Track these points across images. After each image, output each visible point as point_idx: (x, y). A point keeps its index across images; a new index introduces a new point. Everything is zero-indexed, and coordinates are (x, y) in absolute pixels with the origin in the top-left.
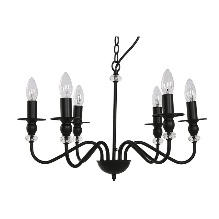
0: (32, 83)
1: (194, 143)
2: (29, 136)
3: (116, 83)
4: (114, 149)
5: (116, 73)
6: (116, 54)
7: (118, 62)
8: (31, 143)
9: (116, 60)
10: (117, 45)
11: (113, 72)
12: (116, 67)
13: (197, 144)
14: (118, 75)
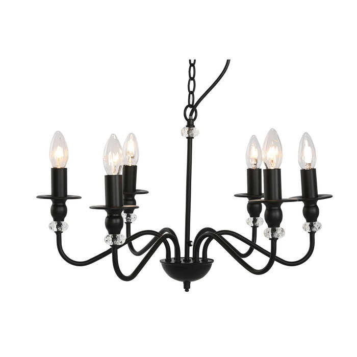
0: (59, 140)
1: (312, 234)
2: (55, 224)
3: (190, 139)
4: (188, 243)
5: (190, 124)
6: (191, 93)
7: (193, 107)
8: (59, 234)
9: (191, 103)
10: (192, 79)
11: (186, 122)
12: (191, 114)
13: (316, 235)
14: (194, 126)
